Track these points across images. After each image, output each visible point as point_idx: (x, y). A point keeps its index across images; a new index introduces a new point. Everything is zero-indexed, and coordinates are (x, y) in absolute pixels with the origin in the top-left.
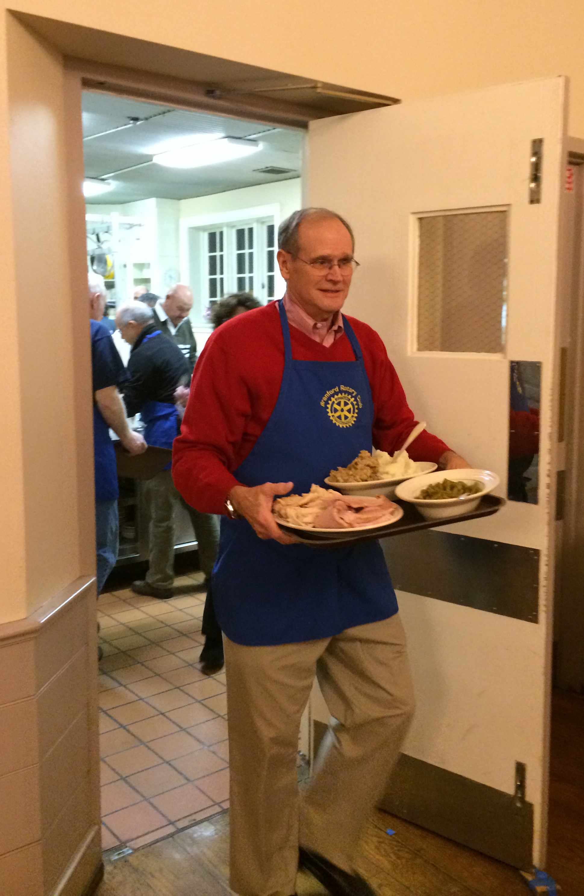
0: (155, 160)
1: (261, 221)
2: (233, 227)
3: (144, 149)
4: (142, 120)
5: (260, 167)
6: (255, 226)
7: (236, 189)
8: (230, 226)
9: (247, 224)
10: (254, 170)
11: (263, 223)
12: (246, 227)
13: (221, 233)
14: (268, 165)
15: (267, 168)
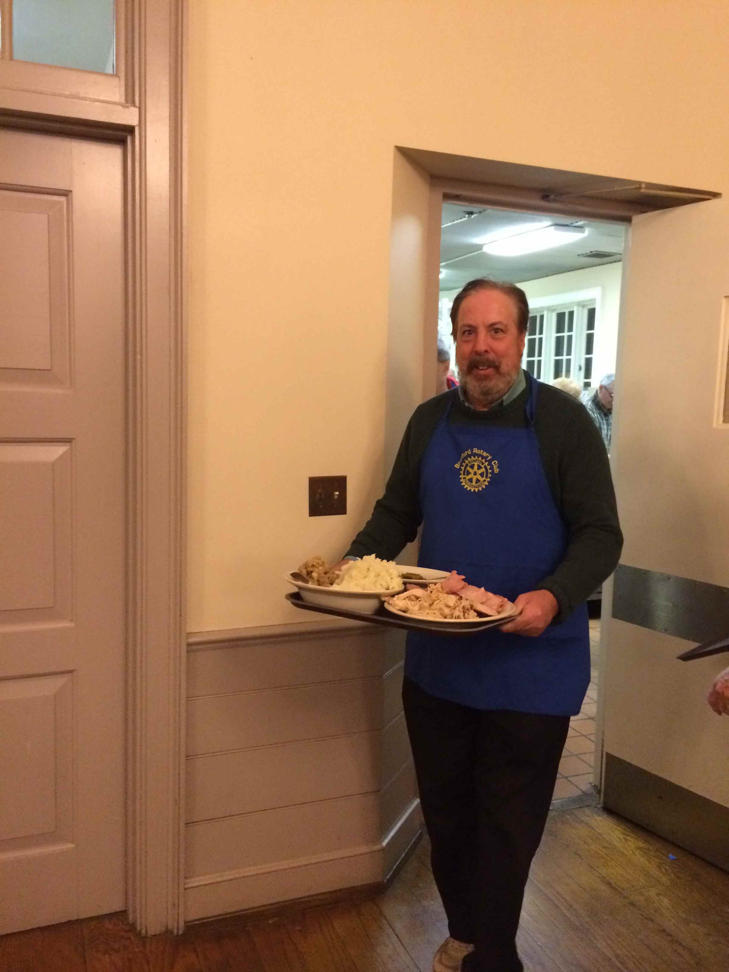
0: (485, 249)
1: (581, 305)
2: (553, 310)
3: (476, 240)
4: (476, 213)
5: (584, 252)
6: (575, 309)
7: (559, 273)
8: (550, 309)
9: (567, 308)
10: (579, 255)
11: (584, 306)
12: (567, 311)
13: (542, 317)
14: (593, 250)
15: (591, 252)
